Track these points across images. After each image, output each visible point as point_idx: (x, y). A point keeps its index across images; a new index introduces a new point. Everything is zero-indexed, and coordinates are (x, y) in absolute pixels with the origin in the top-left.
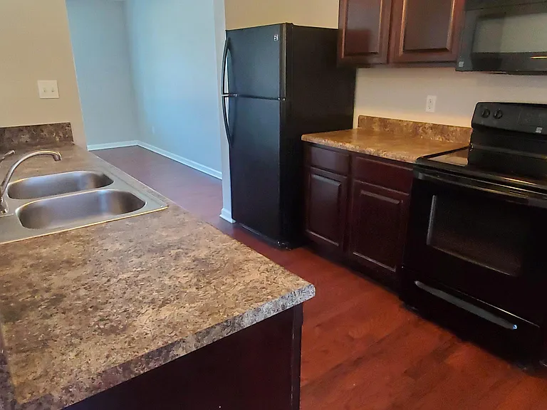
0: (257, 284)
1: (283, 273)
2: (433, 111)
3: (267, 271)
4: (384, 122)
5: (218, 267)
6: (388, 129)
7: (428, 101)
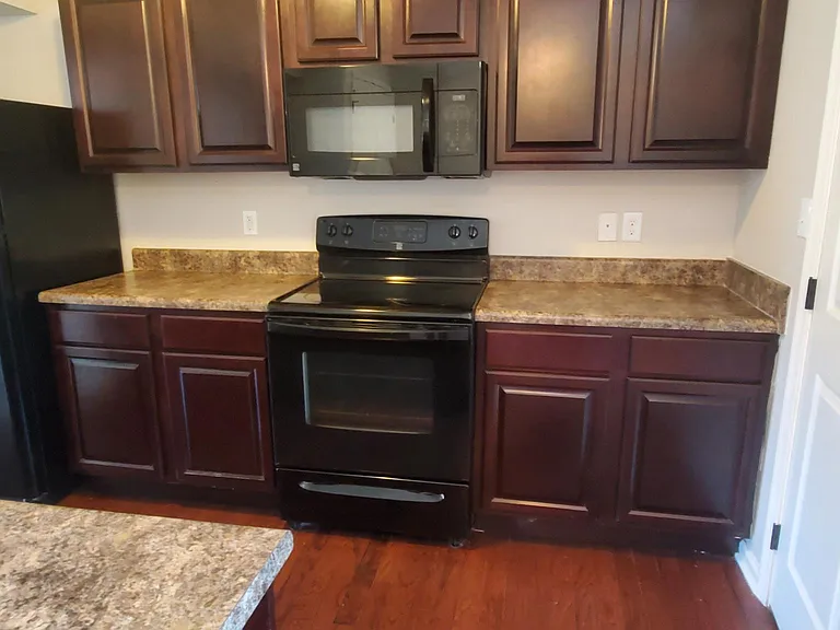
0: (199, 569)
1: (226, 531)
2: (255, 232)
3: (195, 539)
4: (181, 256)
5: (90, 571)
6: (188, 265)
7: (245, 219)
